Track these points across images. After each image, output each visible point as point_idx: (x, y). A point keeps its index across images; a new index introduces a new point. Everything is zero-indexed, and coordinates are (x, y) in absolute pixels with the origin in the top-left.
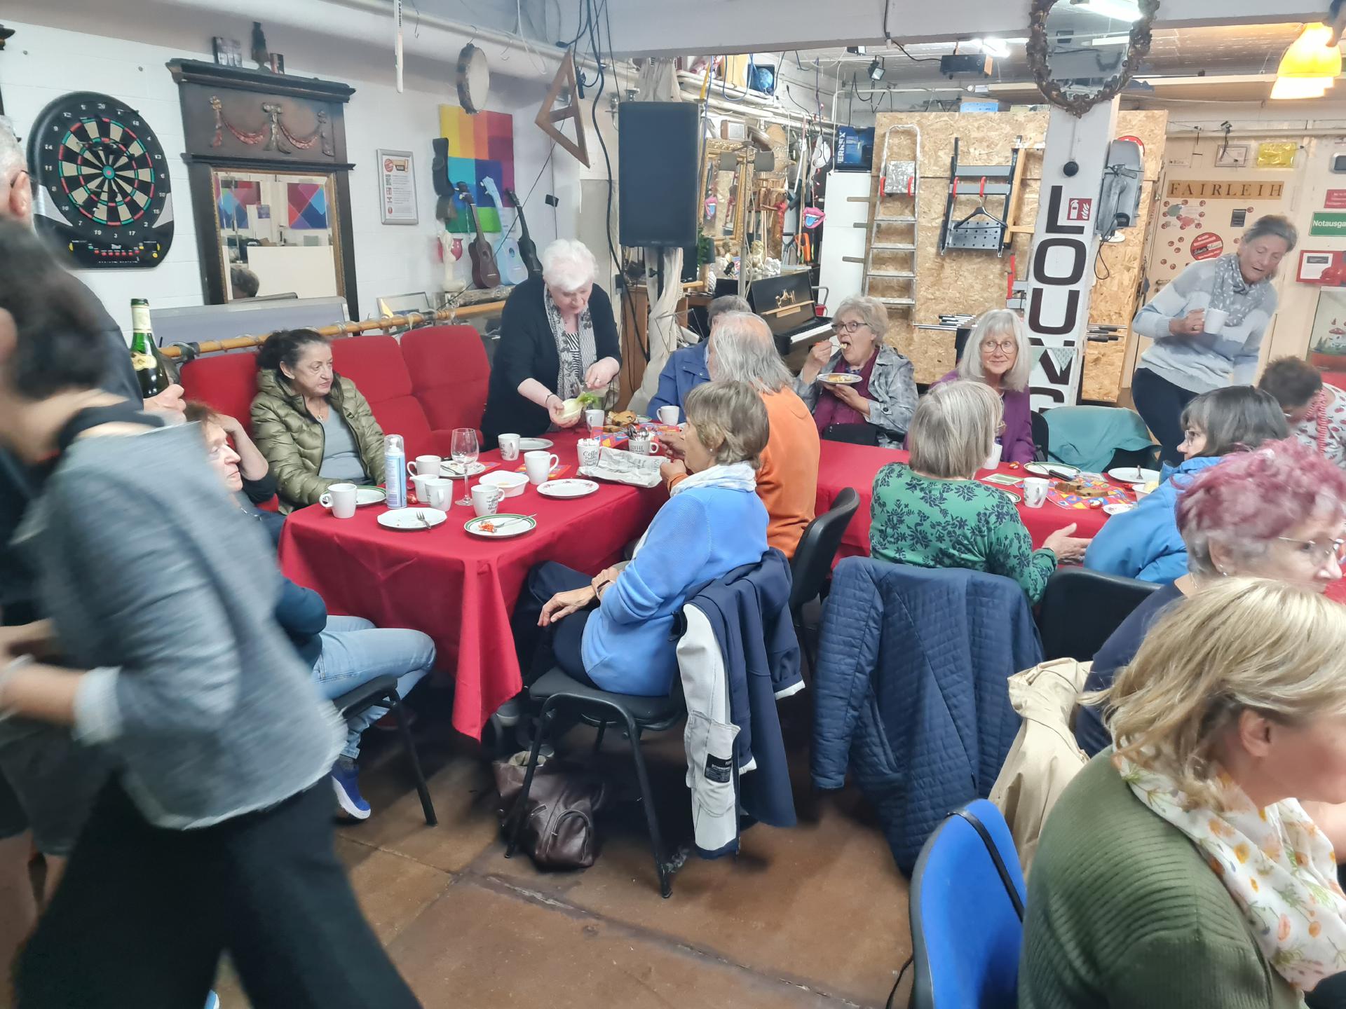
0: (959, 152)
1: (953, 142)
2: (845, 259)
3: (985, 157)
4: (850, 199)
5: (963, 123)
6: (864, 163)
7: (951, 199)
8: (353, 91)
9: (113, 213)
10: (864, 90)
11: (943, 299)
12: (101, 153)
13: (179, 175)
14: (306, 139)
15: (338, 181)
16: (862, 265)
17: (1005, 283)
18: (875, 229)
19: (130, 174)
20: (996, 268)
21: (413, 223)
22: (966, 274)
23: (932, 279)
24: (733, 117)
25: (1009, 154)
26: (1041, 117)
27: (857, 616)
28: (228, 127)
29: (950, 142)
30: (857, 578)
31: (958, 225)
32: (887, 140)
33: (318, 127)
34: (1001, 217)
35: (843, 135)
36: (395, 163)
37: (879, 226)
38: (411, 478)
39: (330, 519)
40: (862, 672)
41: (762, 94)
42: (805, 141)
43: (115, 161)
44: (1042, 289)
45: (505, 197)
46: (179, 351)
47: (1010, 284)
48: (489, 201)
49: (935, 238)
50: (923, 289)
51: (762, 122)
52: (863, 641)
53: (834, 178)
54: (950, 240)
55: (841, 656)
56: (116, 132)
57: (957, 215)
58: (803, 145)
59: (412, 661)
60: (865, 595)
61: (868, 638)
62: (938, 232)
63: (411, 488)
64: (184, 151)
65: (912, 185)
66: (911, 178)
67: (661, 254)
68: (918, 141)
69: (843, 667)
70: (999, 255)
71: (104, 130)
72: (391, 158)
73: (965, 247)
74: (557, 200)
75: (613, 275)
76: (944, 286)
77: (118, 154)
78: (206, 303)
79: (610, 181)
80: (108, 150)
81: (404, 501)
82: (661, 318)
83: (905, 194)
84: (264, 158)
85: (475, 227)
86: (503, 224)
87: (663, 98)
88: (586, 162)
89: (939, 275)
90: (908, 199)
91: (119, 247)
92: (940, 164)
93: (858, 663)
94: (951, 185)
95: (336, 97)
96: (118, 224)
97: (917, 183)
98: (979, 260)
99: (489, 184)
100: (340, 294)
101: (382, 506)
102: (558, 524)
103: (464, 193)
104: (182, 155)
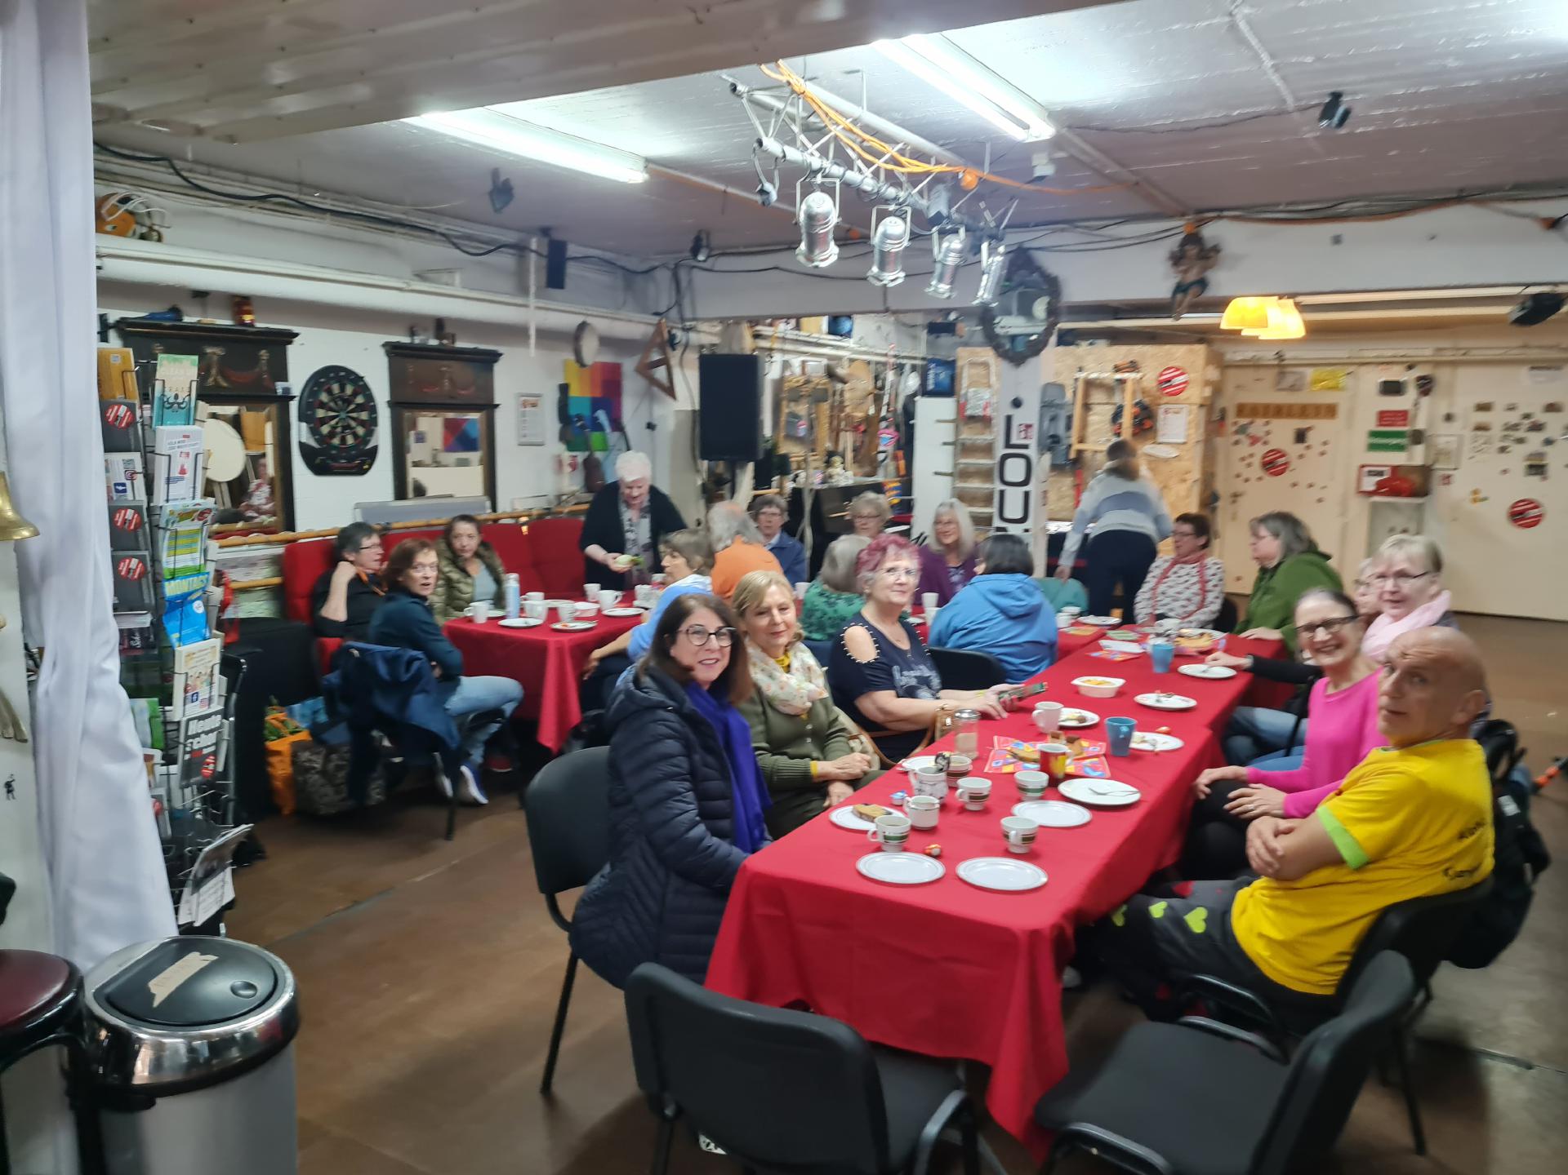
2: (935, 473)
4: (937, 421)
6: (947, 390)
8: (501, 355)
9: (343, 440)
12: (339, 403)
13: (384, 414)
14: (467, 388)
15: (487, 416)
16: (951, 478)
18: (959, 447)
19: (354, 415)
21: (541, 444)
24: (812, 358)
28: (417, 382)
32: (968, 370)
33: (474, 380)
35: (933, 366)
36: (530, 402)
37: (963, 444)
38: (522, 603)
39: (468, 623)
41: (839, 338)
42: (892, 372)
43: (347, 407)
44: (1005, 490)
45: (614, 424)
48: (600, 428)
53: (922, 403)
56: (349, 390)
64: (388, 399)
65: (987, 409)
66: (988, 404)
67: (734, 466)
68: (993, 372)
71: (342, 389)
72: (527, 398)
74: (655, 426)
77: (349, 403)
78: (396, 499)
79: (693, 411)
80: (344, 401)
81: (517, 614)
83: (983, 417)
84: (439, 402)
85: (588, 447)
87: (737, 350)
88: (676, 399)
91: (345, 462)
95: (490, 358)
96: (346, 447)
99: (602, 416)
100: (485, 495)
103: (581, 422)
104: (387, 402)
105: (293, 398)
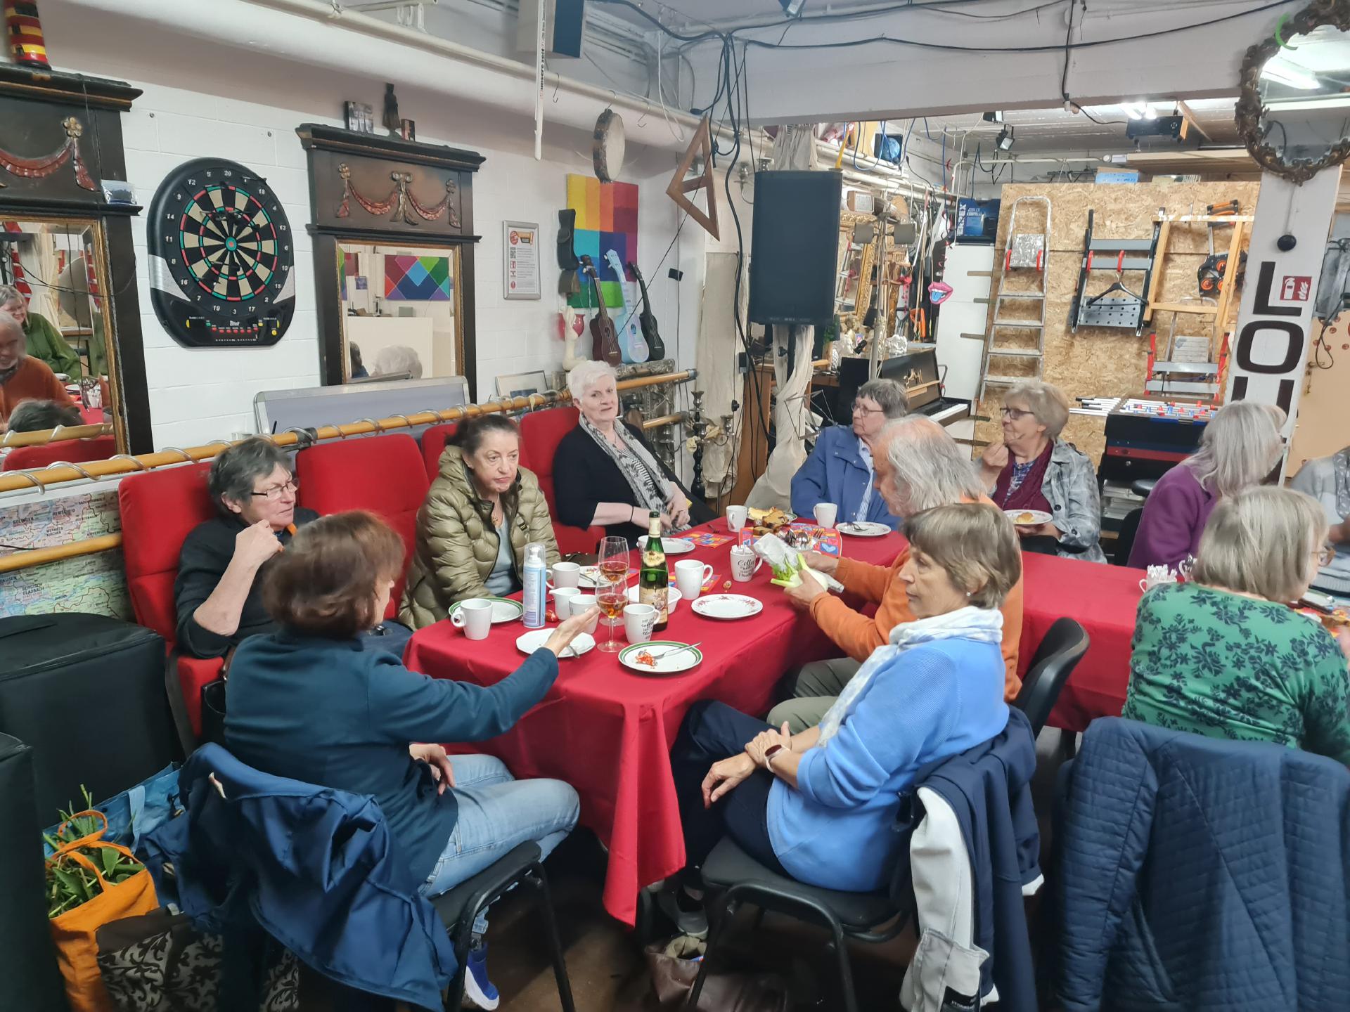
0: (1094, 225)
1: (1087, 214)
2: (963, 336)
3: (1122, 230)
4: (970, 274)
5: (1099, 194)
6: (988, 235)
7: (1085, 273)
8: (483, 159)
9: (233, 288)
10: (987, 161)
11: (1072, 379)
12: (225, 224)
13: (303, 247)
14: (433, 210)
15: (462, 255)
16: (982, 342)
17: (1144, 364)
18: (998, 305)
19: (252, 246)
20: (1133, 347)
21: (536, 298)
22: (1099, 353)
23: (1059, 358)
24: (862, 188)
25: (1150, 227)
26: (1187, 188)
27: (1122, 795)
28: (356, 196)
29: (1084, 215)
30: (1120, 746)
31: (1091, 302)
32: (1014, 212)
33: (445, 198)
34: (1140, 293)
35: (964, 207)
36: (520, 236)
37: (1002, 301)
38: (551, 592)
39: (459, 641)
40: (1129, 868)
41: (891, 164)
42: (926, 213)
43: (239, 232)
44: (1245, 379)
45: (628, 271)
46: (295, 437)
47: (1151, 364)
48: (612, 275)
49: (1065, 312)
50: (1050, 368)
51: (886, 194)
52: (1130, 828)
53: (955, 253)
54: (1082, 319)
55: (1099, 846)
56: (241, 201)
57: (1090, 291)
58: (924, 217)
59: (555, 822)
60: (1134, 770)
61: (1137, 825)
62: (1068, 308)
63: (551, 603)
64: (309, 222)
65: (1041, 259)
66: (1040, 252)
67: (793, 333)
68: (1049, 214)
69: (1103, 861)
70: (1138, 334)
71: (229, 198)
72: (517, 230)
73: (1099, 324)
74: (681, 273)
75: (737, 353)
76: (1074, 365)
77: (242, 224)
78: (323, 384)
79: (740, 255)
80: (232, 219)
81: (543, 619)
82: (789, 400)
83: (1032, 268)
84: (390, 229)
85: (597, 301)
86: (625, 299)
87: (800, 166)
88: (715, 234)
89: (1067, 353)
90: (1035, 274)
91: (238, 324)
92: (1072, 237)
93: (1123, 856)
94: (1085, 259)
95: (468, 164)
96: (239, 299)
97: (1047, 256)
98: (1114, 338)
99: (613, 257)
100: (458, 373)
101: (518, 626)
102: (726, 655)
103: (588, 267)
104: (307, 226)
105: (136, 210)
